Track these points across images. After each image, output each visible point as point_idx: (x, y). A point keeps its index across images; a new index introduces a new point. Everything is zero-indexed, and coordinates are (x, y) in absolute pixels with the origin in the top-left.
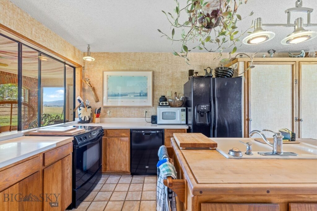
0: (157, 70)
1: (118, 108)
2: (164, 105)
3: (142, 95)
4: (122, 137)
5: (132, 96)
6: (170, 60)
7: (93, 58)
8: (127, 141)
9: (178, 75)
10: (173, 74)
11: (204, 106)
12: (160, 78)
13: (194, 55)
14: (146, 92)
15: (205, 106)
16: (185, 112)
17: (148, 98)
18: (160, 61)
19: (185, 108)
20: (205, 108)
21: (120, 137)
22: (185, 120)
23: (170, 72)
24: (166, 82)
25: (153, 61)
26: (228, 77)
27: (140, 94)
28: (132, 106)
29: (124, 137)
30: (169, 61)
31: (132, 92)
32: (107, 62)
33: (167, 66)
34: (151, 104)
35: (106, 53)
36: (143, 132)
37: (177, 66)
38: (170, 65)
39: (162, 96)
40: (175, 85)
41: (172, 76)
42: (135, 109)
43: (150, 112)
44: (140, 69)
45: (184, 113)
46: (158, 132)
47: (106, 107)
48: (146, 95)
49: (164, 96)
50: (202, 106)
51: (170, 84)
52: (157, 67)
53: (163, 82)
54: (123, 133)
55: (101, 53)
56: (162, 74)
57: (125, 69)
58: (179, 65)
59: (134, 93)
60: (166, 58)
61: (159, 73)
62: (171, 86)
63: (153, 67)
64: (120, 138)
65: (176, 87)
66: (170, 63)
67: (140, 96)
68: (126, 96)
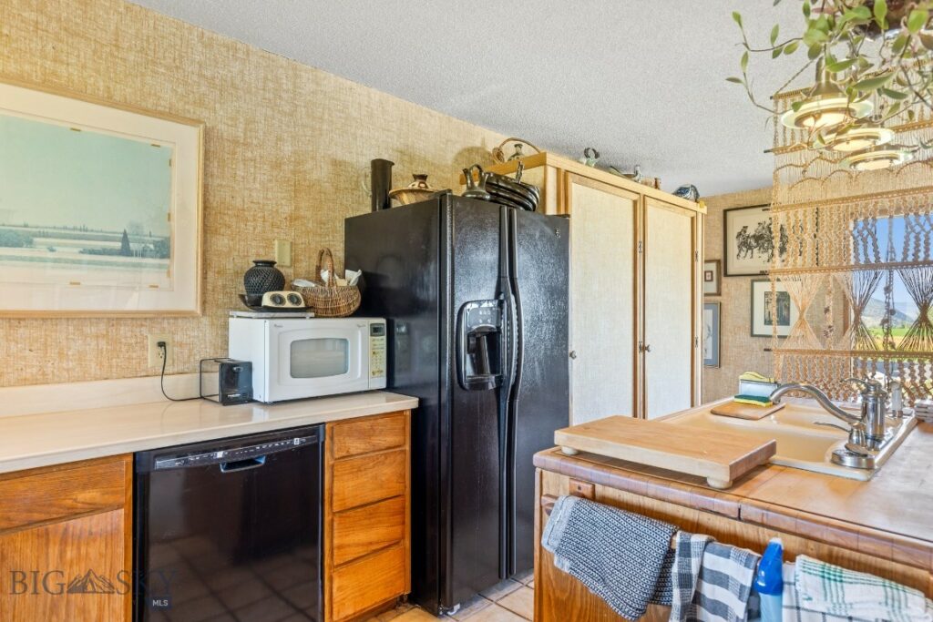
0: (223, 127)
3: (133, 246)
4: (74, 514)
5: (69, 250)
6: (284, 95)
8: (110, 536)
9: (321, 173)
10: (298, 163)
11: (485, 313)
12: (240, 173)
14: (166, 235)
15: (490, 313)
16: (385, 337)
17: (174, 269)
18: (237, 82)
19: (382, 321)
20: (489, 321)
21: (60, 519)
22: (385, 373)
23: (287, 149)
24: (270, 196)
25: (201, 76)
26: (527, 208)
27: (125, 239)
28: (67, 312)
29: (94, 509)
31: (71, 225)
33: (272, 117)
34: (191, 302)
36: (220, 454)
37: (317, 132)
38: (285, 120)
39: (256, 262)
40: (308, 214)
41: (294, 172)
42: (87, 330)
43: (181, 345)
45: (382, 341)
46: (297, 441)
48: (163, 250)
49: (271, 264)
51: (287, 209)
52: (220, 112)
53: (254, 194)
54: (85, 487)
56: (249, 155)
58: (325, 127)
59: (81, 234)
60: (266, 79)
61: (236, 142)
62: (293, 219)
63: (200, 103)
64: (63, 524)
65: (310, 225)
66: (287, 109)
67: (125, 251)
68: (19, 245)
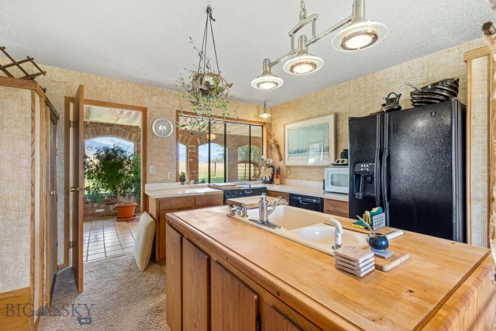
1: (298, 168)
2: (340, 163)
5: (312, 152)
7: (268, 115)
11: (365, 166)
13: (408, 66)
14: (328, 145)
15: (367, 166)
17: (330, 154)
18: (347, 95)
20: (367, 169)
30: (360, 92)
32: (289, 112)
33: (358, 100)
35: (288, 102)
36: (299, 198)
38: (362, 98)
44: (321, 114)
47: (288, 167)
48: (328, 149)
49: (347, 150)
50: (362, 166)
52: (342, 106)
55: (284, 104)
57: (305, 117)
58: (378, 93)
59: (313, 148)
61: (346, 113)
66: (362, 95)
67: (320, 151)
68: (304, 152)
